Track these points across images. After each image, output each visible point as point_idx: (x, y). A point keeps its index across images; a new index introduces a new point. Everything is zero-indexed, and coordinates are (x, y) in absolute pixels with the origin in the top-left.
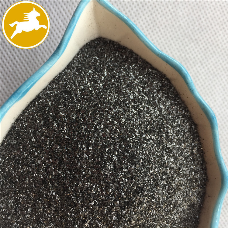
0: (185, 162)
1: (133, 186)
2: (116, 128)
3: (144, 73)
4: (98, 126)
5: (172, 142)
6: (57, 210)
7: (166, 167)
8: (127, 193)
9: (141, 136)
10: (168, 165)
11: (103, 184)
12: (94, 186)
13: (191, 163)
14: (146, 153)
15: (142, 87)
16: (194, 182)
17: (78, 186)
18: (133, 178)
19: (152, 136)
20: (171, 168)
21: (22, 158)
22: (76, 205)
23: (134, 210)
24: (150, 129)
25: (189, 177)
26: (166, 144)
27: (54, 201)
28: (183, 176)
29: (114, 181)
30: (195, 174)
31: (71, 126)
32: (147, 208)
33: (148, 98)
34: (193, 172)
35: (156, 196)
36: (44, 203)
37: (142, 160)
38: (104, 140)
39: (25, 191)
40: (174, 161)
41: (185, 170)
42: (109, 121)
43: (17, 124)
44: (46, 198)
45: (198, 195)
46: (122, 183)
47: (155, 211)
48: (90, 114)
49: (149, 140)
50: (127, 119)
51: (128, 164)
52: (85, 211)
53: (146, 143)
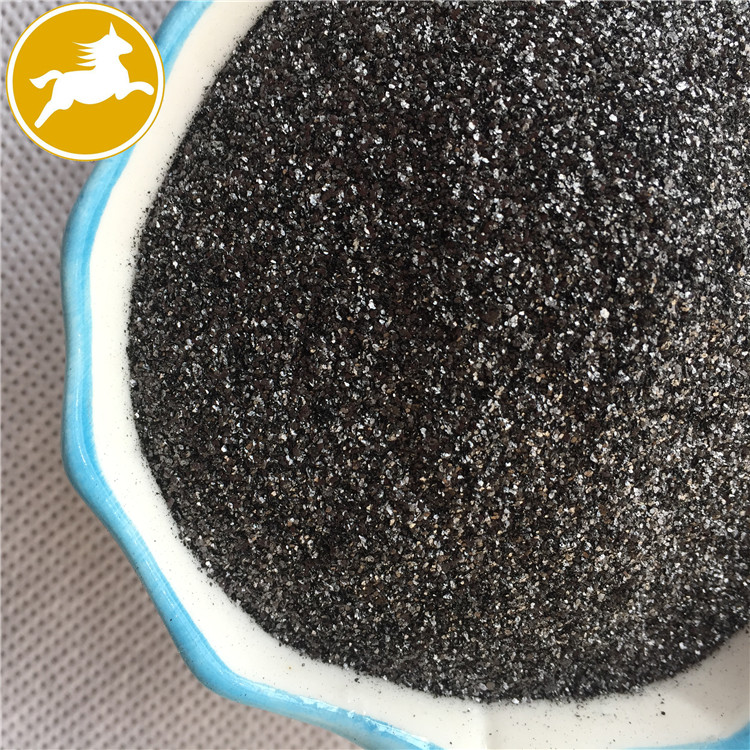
1: (656, 254)
2: (582, 58)
4: (518, 55)
6: (386, 364)
8: (636, 278)
9: (672, 85)
11: (548, 250)
12: (517, 261)
14: (694, 143)
18: (656, 223)
19: (709, 91)
22: (452, 335)
24: (700, 68)
27: (373, 333)
29: (587, 239)
32: (705, 344)
35: (736, 298)
36: (339, 342)
37: (681, 164)
39: (268, 306)
42: (556, 38)
43: (225, 86)
44: (345, 323)
48: (485, 19)
49: (699, 101)
50: (617, 32)
51: (637, 176)
52: (485, 354)
53: (691, 108)
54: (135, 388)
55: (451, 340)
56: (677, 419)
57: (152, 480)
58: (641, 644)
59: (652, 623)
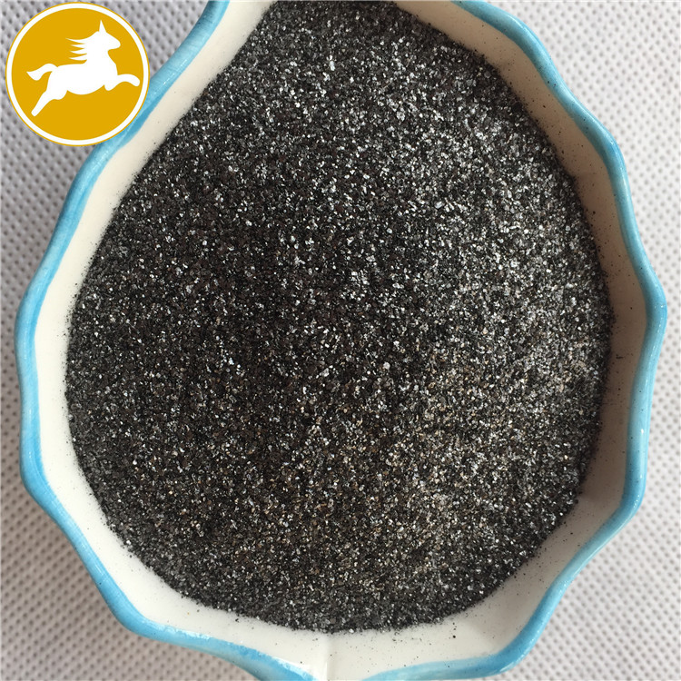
0: (548, 271)
1: (420, 324)
2: (368, 189)
3: (428, 57)
4: (324, 188)
5: (511, 218)
6: (242, 402)
7: (502, 281)
8: (408, 341)
9: (432, 205)
10: (505, 275)
11: (347, 324)
12: (326, 332)
13: (567, 275)
14: (447, 245)
15: (427, 91)
16: (579, 324)
17: (288, 333)
18: (419, 303)
19: (460, 206)
20: (514, 284)
21: (145, 285)
22: (286, 382)
23: (426, 385)
24: (453, 190)
25: (562, 309)
26: (498, 225)
27: (233, 381)
28: (547, 305)
29: (372, 316)
30: (578, 304)
31: (258, 195)
32: (461, 382)
33: (444, 115)
34: (574, 299)
35: (480, 350)
36: (210, 387)
37: (437, 261)
38: (340, 218)
39: (161, 363)
40: (521, 266)
41: (550, 291)
42: (350, 175)
43: (127, 207)
44: (213, 374)
45: (590, 356)
46: (393, 317)
47: (480, 390)
48: (302, 162)
49: (451, 214)
50: (394, 168)
51: (405, 271)
52: (308, 394)
53: (445, 220)
54: (72, 421)
55: (285, 385)
56: (447, 432)
57: (87, 485)
58: (439, 588)
59: (445, 573)
